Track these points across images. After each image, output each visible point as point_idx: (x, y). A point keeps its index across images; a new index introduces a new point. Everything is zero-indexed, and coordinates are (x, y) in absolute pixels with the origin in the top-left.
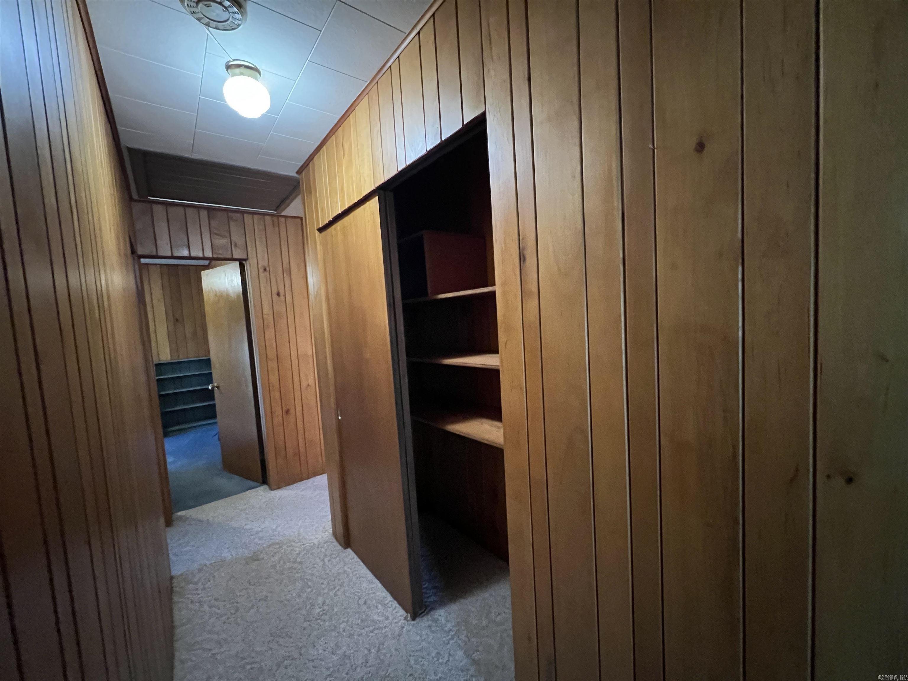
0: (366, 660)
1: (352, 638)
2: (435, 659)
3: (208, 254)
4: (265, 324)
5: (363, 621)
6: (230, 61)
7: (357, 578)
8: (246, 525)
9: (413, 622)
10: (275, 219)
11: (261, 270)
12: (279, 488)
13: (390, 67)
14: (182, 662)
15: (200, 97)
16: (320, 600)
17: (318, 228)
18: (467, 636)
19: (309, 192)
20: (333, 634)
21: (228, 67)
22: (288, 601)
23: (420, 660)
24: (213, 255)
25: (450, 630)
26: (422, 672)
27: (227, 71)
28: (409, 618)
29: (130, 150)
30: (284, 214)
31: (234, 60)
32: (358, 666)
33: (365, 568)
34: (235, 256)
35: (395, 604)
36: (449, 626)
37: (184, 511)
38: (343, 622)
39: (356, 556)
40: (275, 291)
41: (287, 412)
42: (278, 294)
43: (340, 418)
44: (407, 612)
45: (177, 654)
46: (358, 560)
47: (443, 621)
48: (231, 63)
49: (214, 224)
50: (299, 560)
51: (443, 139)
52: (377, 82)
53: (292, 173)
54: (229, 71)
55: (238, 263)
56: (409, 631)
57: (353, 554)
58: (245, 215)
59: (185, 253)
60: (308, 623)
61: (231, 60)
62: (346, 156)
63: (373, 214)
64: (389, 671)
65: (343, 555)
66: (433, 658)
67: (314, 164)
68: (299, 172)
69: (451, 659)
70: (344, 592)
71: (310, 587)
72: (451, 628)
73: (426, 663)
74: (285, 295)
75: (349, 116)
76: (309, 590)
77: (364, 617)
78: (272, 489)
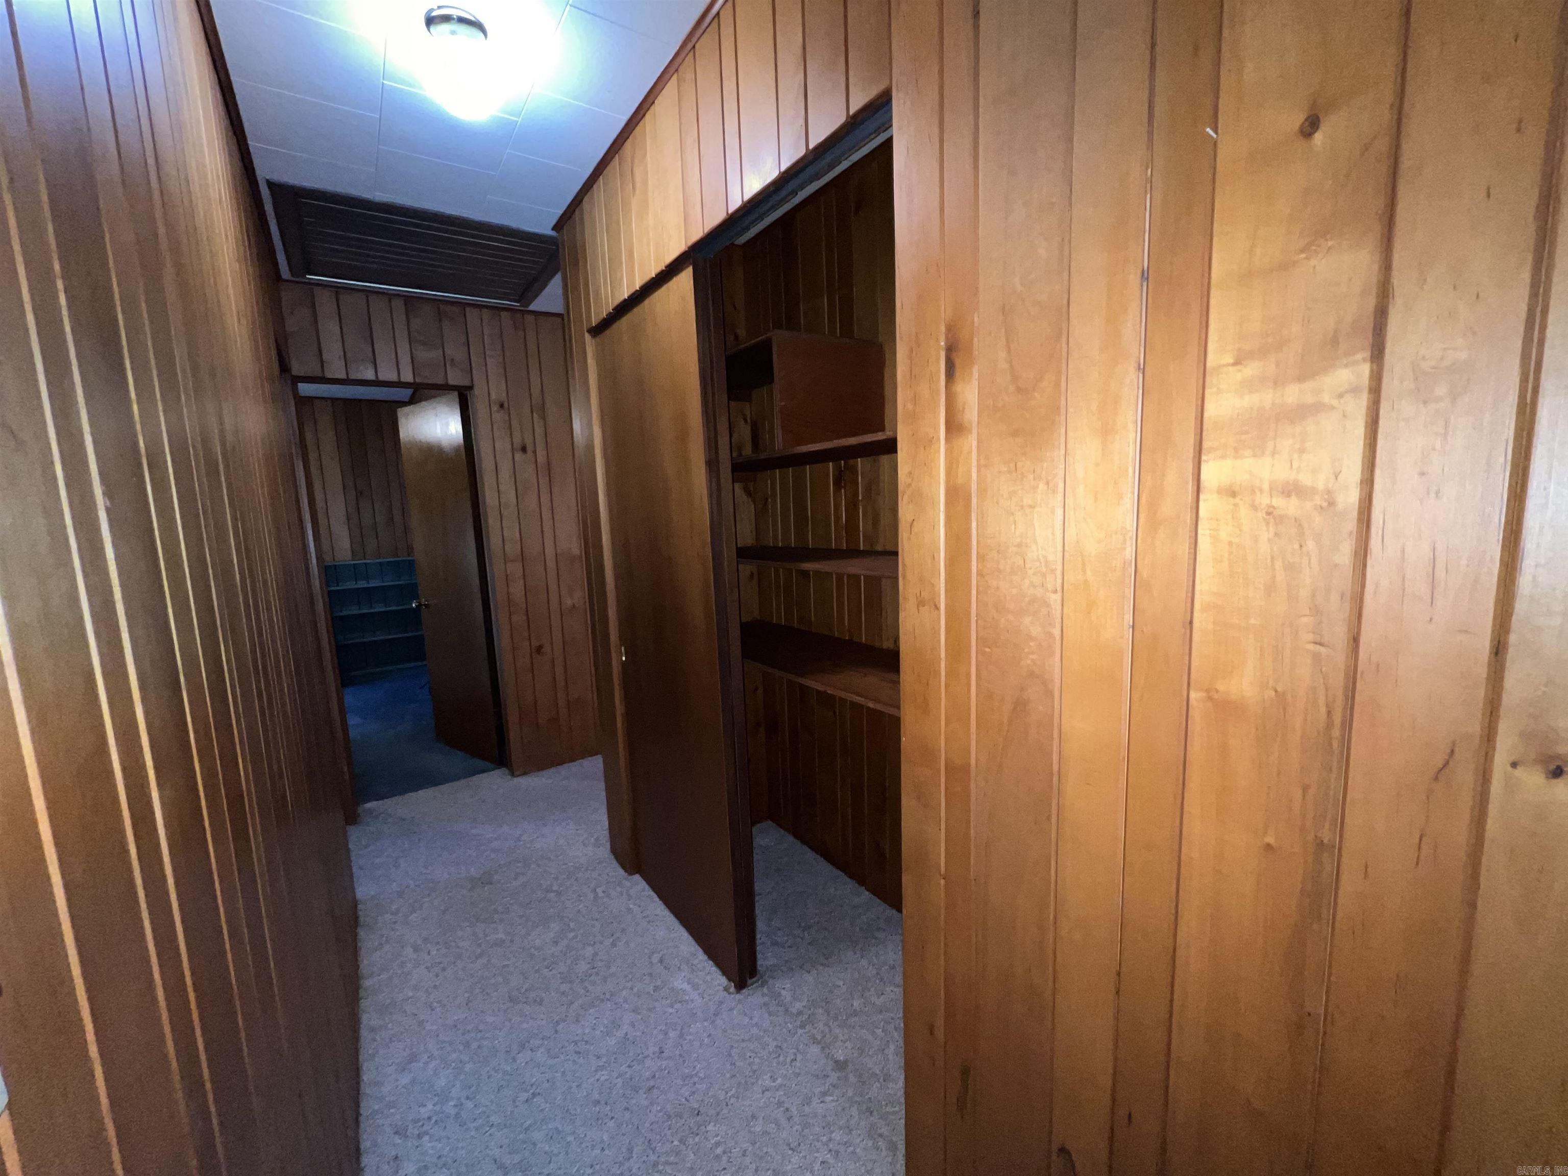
0: (661, 1048)
1: (639, 1014)
2: (773, 1056)
3: (407, 377)
4: (502, 501)
5: (656, 989)
6: (432, 10)
7: (649, 922)
8: (472, 828)
9: (738, 996)
10: (518, 315)
11: (495, 408)
12: (525, 774)
13: (718, 14)
14: (372, 1030)
15: (385, 82)
16: (589, 951)
17: (589, 327)
18: (826, 1024)
19: (576, 264)
20: (609, 1004)
21: (430, 21)
22: (539, 949)
23: (748, 1054)
24: (414, 378)
25: (800, 1013)
26: (751, 1074)
27: (429, 30)
28: (732, 989)
29: (271, 184)
30: (532, 307)
31: (439, 7)
32: (648, 1056)
33: (663, 907)
34: (451, 382)
35: (710, 966)
36: (798, 1005)
37: (375, 802)
38: (624, 988)
39: (647, 887)
40: (517, 441)
41: (539, 649)
42: (524, 449)
43: (624, 659)
44: (729, 979)
45: (365, 1018)
46: (652, 893)
47: (788, 999)
48: (434, 14)
49: (416, 323)
50: (555, 888)
51: (811, 146)
52: (694, 47)
53: (545, 228)
54: (432, 28)
55: (456, 393)
56: (731, 1009)
57: (644, 883)
58: (468, 309)
59: (369, 375)
60: (569, 985)
61: (436, 7)
62: (637, 191)
63: (683, 298)
64: (697, 1068)
65: (628, 884)
66: (770, 1053)
67: (582, 211)
68: (558, 227)
69: (799, 1057)
70: (627, 943)
71: (573, 930)
72: (802, 1009)
73: (757, 1060)
74: (535, 452)
75: (644, 115)
76: (572, 934)
77: (659, 983)
78: (513, 774)
